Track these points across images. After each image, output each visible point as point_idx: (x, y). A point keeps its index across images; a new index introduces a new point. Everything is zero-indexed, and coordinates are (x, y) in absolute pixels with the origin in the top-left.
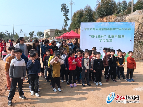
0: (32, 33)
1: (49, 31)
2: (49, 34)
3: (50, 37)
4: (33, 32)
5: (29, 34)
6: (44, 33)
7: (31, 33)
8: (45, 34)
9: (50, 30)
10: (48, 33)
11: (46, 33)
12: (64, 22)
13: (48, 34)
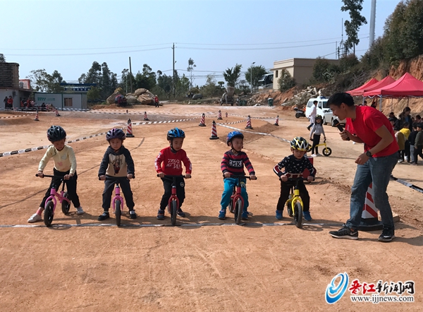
0: (232, 72)
1: (292, 64)
2: (292, 75)
3: (294, 85)
4: (238, 69)
5: (225, 75)
6: (275, 72)
7: (229, 72)
8: (277, 76)
9: (296, 60)
10: (288, 73)
11: (280, 71)
12: (345, 33)
13: (289, 76)
